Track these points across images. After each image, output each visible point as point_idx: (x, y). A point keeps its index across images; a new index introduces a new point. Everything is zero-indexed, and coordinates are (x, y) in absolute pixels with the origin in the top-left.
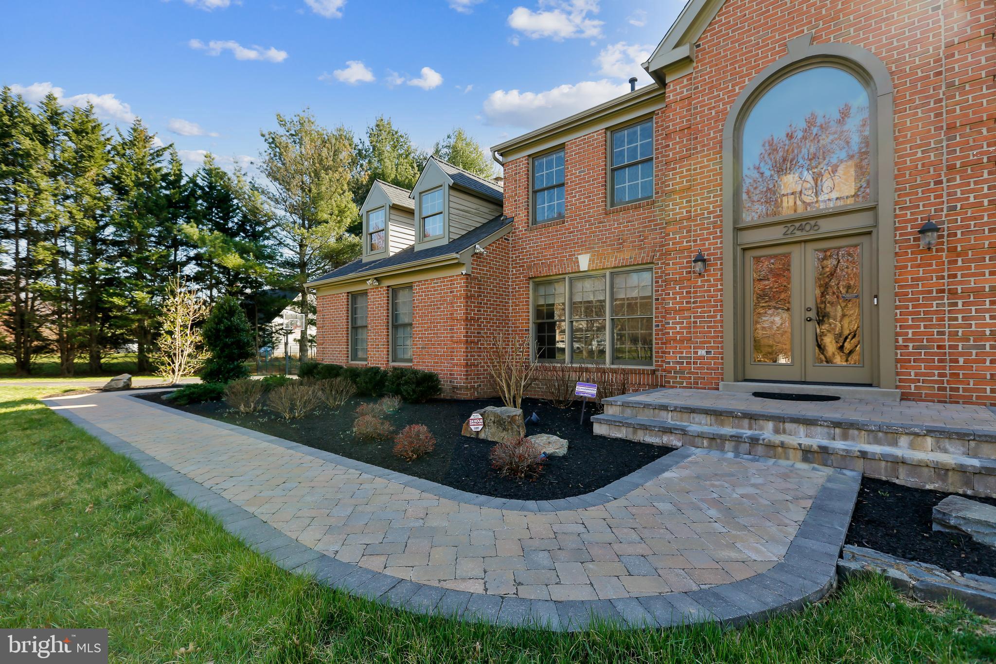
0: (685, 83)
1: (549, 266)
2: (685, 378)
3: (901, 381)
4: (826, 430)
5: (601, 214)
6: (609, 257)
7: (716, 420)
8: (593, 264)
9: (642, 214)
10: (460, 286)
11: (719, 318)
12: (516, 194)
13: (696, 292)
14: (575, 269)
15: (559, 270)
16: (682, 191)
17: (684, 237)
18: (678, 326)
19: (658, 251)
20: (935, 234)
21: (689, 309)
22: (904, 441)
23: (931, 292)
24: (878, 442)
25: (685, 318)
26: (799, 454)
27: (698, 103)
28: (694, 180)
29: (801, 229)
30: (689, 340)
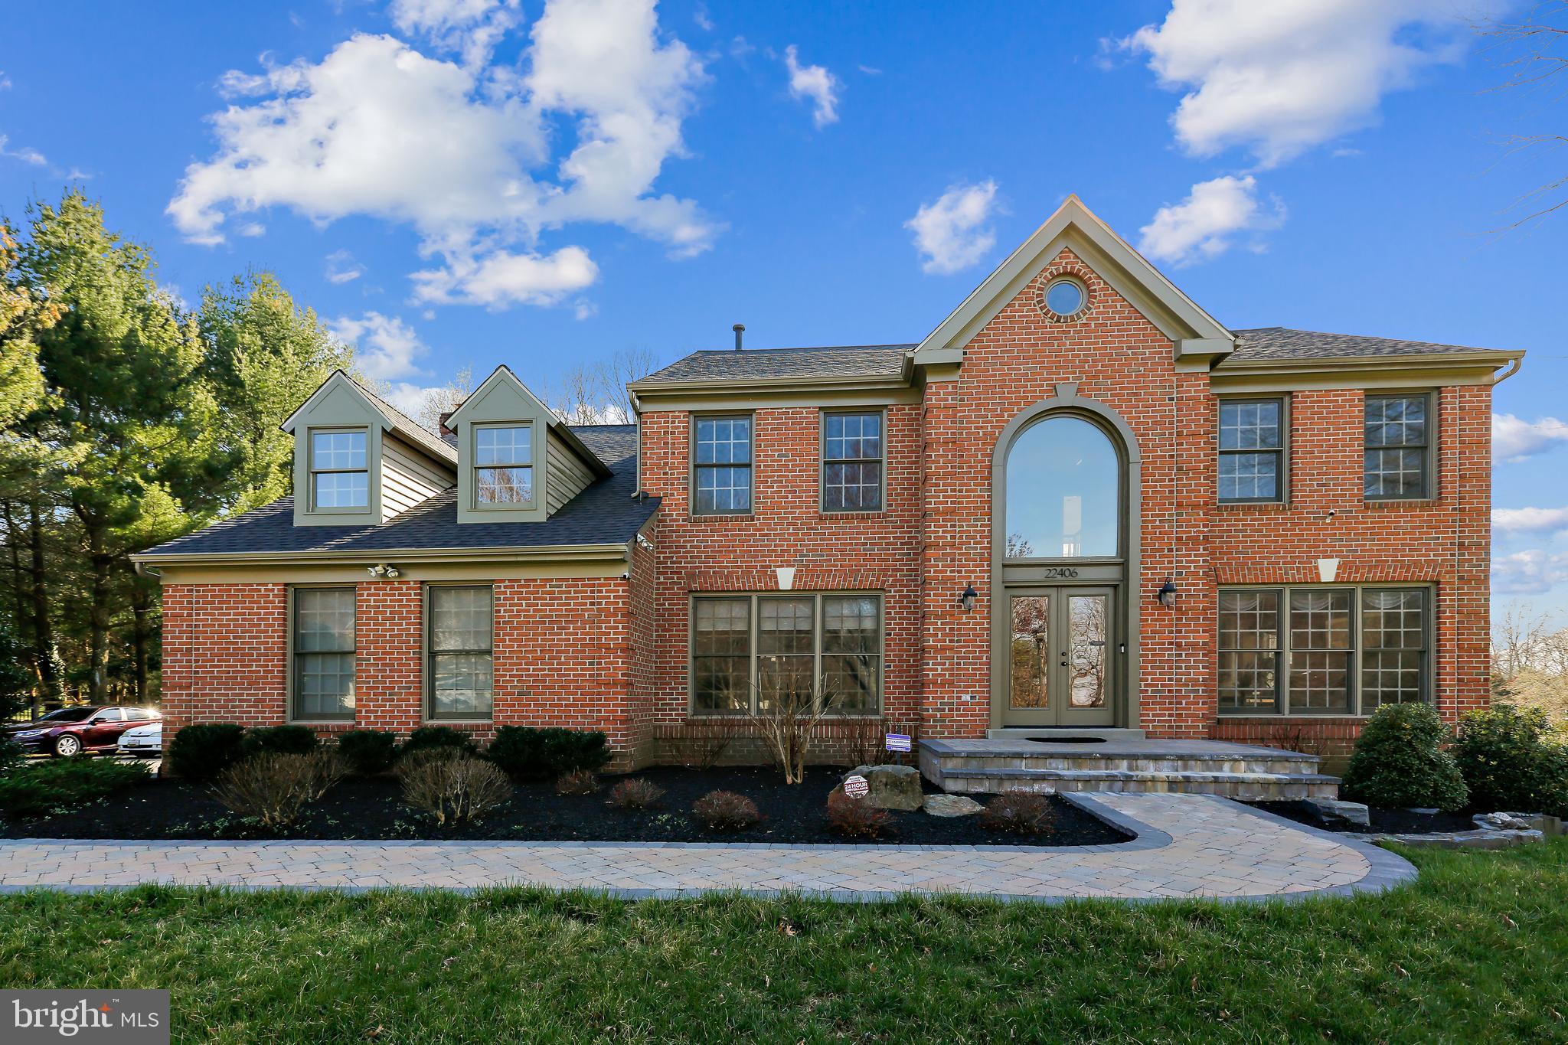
0: (950, 389)
1: (727, 577)
2: (947, 727)
3: (1142, 721)
4: (1170, 763)
5: (812, 518)
6: (824, 576)
7: (1074, 763)
8: (800, 581)
9: (870, 528)
10: (614, 597)
11: (984, 659)
12: (666, 464)
13: (959, 630)
14: (771, 585)
15: (744, 585)
16: (945, 512)
17: (948, 566)
18: (939, 667)
19: (891, 576)
20: (1173, 594)
21: (951, 649)
22: (1227, 766)
23: (1164, 644)
24: (1209, 769)
25: (948, 658)
26: (1166, 785)
27: (964, 417)
28: (959, 503)
29: (1062, 574)
30: (951, 683)
